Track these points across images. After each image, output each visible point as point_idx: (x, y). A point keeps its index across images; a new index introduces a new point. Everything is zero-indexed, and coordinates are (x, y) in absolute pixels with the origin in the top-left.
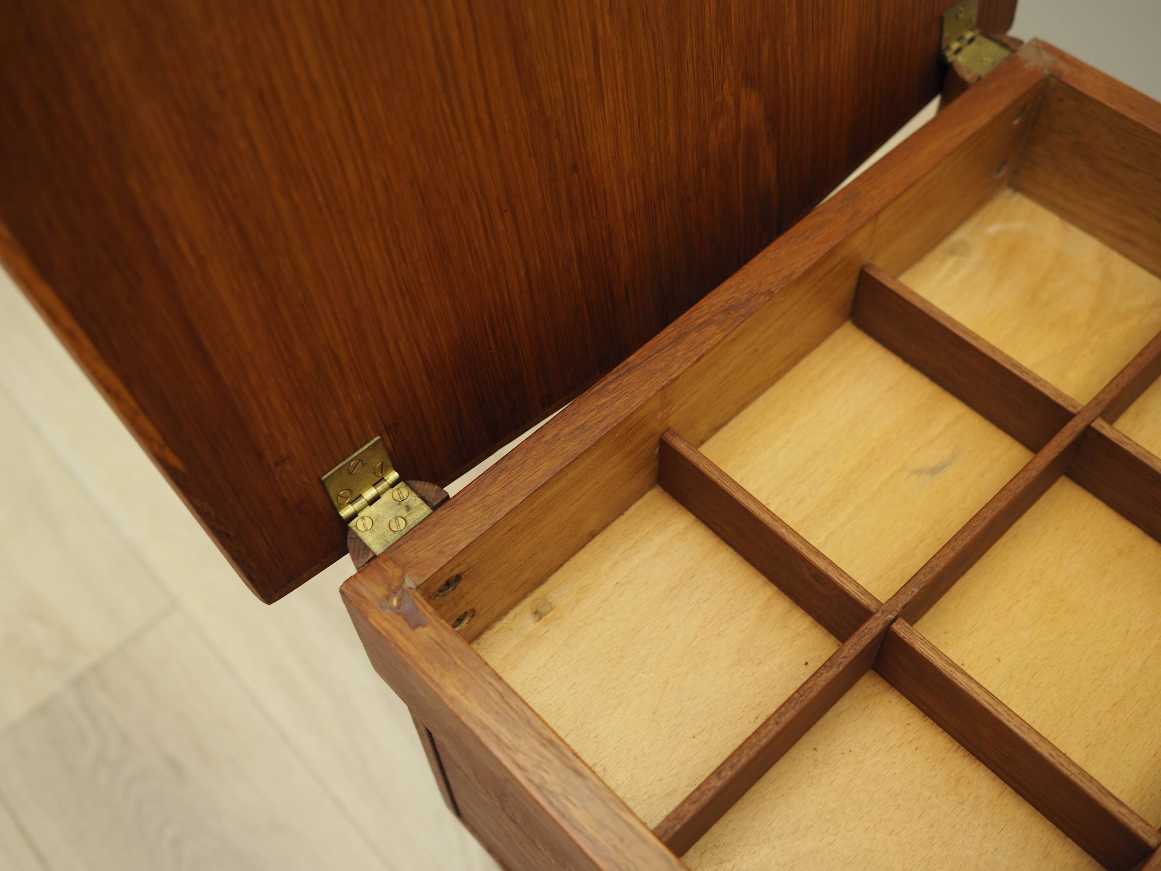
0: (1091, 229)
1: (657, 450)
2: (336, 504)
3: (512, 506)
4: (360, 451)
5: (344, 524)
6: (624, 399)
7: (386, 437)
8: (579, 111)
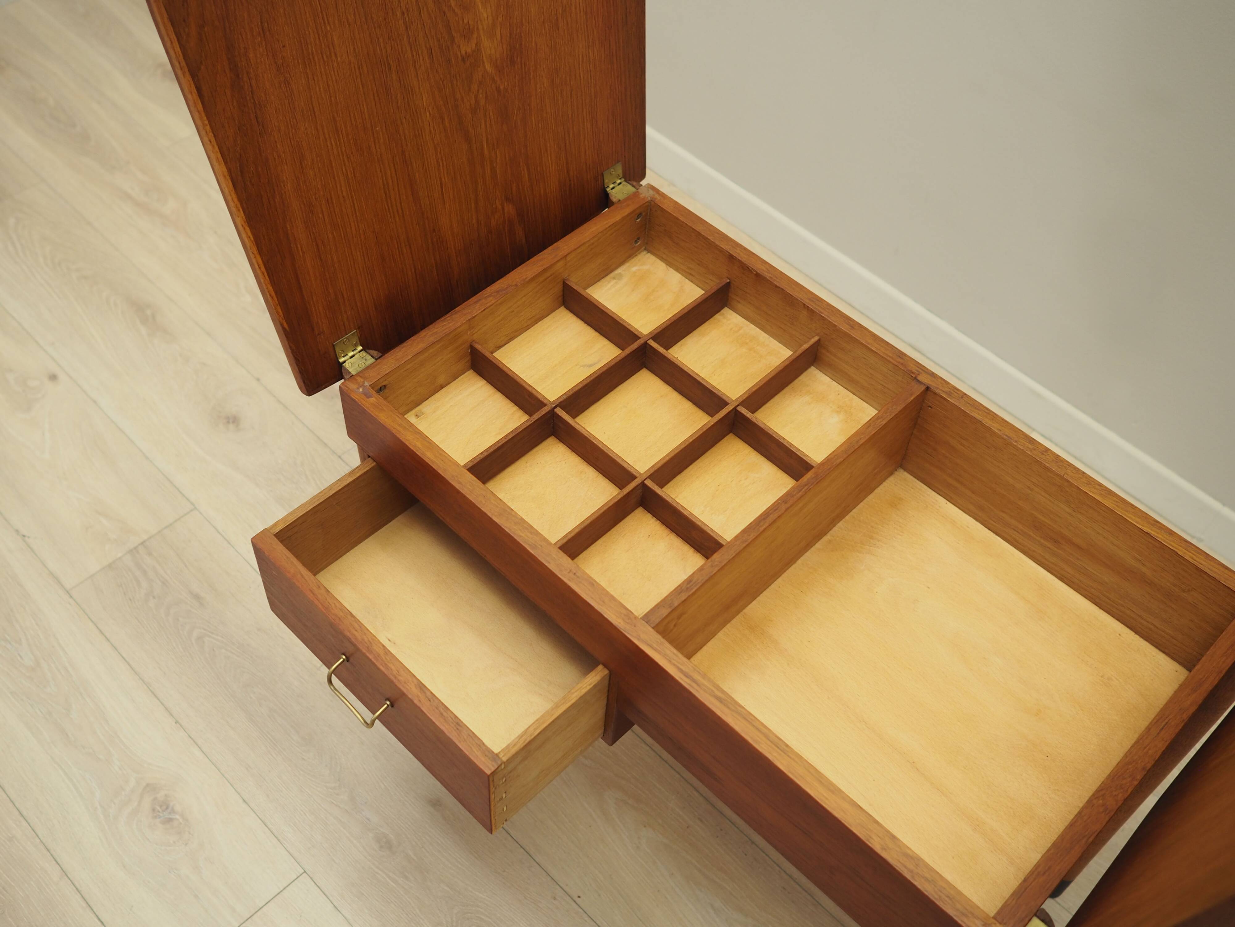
0: (677, 270)
1: (470, 350)
2: (338, 356)
3: (407, 359)
4: (348, 335)
5: (341, 365)
6: (453, 323)
7: (358, 331)
8: (436, 208)
